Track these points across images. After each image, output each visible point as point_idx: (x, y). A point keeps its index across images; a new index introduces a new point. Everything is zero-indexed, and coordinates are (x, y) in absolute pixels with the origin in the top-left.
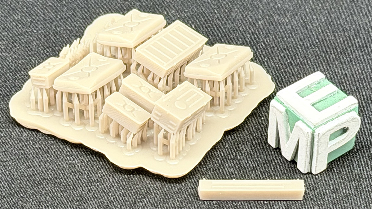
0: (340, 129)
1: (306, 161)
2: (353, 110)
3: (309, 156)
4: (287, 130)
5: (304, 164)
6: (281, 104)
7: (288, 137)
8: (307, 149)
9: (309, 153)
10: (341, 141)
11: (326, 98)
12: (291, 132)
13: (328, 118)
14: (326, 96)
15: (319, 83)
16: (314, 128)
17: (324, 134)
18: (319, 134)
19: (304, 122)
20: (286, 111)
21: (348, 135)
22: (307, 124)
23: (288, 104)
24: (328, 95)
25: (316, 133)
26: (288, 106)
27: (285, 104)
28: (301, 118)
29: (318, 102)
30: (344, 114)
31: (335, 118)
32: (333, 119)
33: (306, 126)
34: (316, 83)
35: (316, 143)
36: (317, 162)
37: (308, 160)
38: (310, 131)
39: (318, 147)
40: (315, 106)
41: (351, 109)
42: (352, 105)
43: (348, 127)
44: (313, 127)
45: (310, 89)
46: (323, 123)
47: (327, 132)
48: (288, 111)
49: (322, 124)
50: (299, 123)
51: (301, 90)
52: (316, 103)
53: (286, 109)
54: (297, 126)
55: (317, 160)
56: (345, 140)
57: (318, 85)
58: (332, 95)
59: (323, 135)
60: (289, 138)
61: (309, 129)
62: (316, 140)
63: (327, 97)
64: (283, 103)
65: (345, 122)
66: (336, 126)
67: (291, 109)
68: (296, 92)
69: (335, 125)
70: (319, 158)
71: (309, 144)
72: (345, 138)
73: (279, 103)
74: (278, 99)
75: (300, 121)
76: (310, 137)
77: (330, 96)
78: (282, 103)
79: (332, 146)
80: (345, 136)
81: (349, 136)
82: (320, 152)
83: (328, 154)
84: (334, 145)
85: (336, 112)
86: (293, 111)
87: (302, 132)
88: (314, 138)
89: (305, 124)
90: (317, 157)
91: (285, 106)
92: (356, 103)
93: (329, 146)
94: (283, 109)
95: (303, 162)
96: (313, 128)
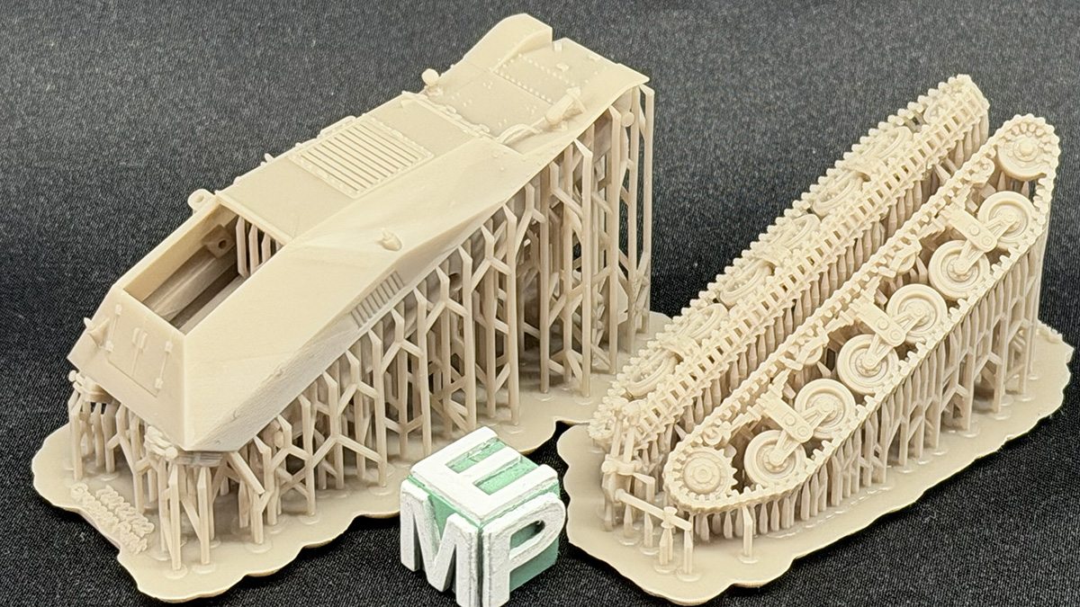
0: (528, 524)
1: (470, 588)
2: (551, 489)
3: (476, 577)
4: (433, 534)
5: (468, 594)
6: (419, 487)
7: (436, 547)
8: (470, 564)
9: (474, 572)
10: (533, 547)
11: (500, 473)
12: (441, 537)
13: (504, 505)
14: (500, 468)
15: (487, 447)
17: (501, 533)
18: (490, 534)
19: (462, 515)
20: (430, 499)
21: (544, 537)
22: (468, 519)
23: (431, 485)
24: (504, 466)
25: (485, 534)
27: (427, 487)
28: (456, 508)
29: (486, 480)
30: (534, 498)
31: (519, 505)
32: (515, 508)
33: (467, 523)
34: (483, 446)
35: (486, 552)
36: (490, 588)
37: (474, 585)
38: (474, 531)
39: (490, 560)
40: (482, 486)
41: (547, 487)
42: (546, 481)
43: (545, 521)
44: (478, 523)
45: (471, 459)
46: (498, 513)
47: (504, 530)
48: (433, 500)
49: (495, 518)
50: (453, 518)
51: (453, 460)
52: (483, 481)
53: (428, 495)
54: (451, 524)
55: (490, 583)
56: (540, 545)
57: (487, 451)
58: (511, 465)
59: (498, 536)
60: (437, 550)
61: (473, 527)
62: (486, 546)
64: (424, 486)
65: (537, 512)
66: (520, 520)
67: (437, 495)
68: (446, 465)
69: (519, 517)
70: (493, 581)
71: (474, 555)
73: (417, 486)
74: (415, 479)
76: (475, 541)
77: (507, 467)
78: (421, 486)
80: (539, 539)
81: (547, 538)
82: (494, 569)
83: (512, 573)
84: (520, 555)
85: (520, 494)
87: (459, 534)
89: (464, 519)
90: (490, 579)
91: (426, 490)
92: (553, 478)
93: (511, 557)
94: (424, 496)
95: (466, 589)
96: (478, 525)
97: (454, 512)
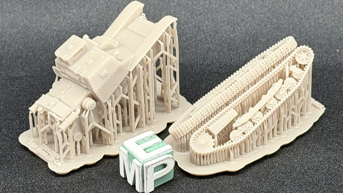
16: (143, 163)
26: (129, 150)
63: (154, 145)
72: (165, 171)
75: (136, 159)
79: (156, 175)
86: (132, 153)
88: (143, 170)
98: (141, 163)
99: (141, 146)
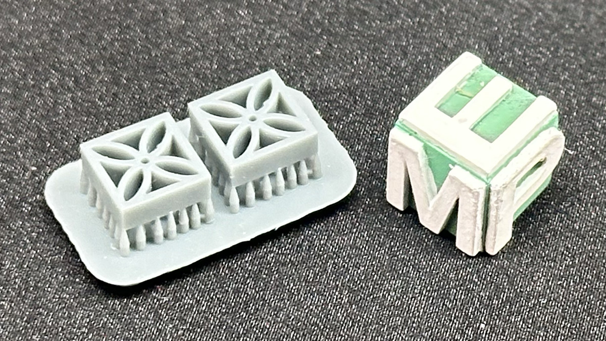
6: (410, 135)
8: (476, 216)
11: (494, 108)
13: (510, 153)
15: (472, 77)
16: (488, 179)
17: (508, 184)
19: (464, 168)
20: (426, 148)
22: (472, 173)
26: (425, 138)
27: (419, 135)
33: (471, 177)
34: (468, 77)
35: (492, 204)
36: (495, 235)
38: (484, 186)
40: (479, 129)
43: (548, 157)
44: (484, 177)
45: (459, 94)
47: (510, 180)
48: (428, 150)
49: (501, 168)
50: (456, 172)
52: (478, 124)
53: (423, 144)
54: (453, 179)
55: (496, 230)
58: (504, 97)
59: (505, 188)
61: (480, 181)
62: (493, 198)
63: (496, 106)
64: (416, 133)
65: (540, 153)
67: (433, 144)
68: (435, 107)
71: (480, 208)
73: (408, 134)
74: (404, 125)
75: (458, 167)
76: (482, 196)
77: (501, 100)
78: (413, 133)
82: (500, 218)
86: (438, 147)
87: (463, 188)
88: (489, 195)
89: (468, 172)
90: (496, 227)
91: (419, 139)
94: (418, 147)
96: (486, 180)
97: (454, 164)
98: (483, 180)
99: (461, 121)
